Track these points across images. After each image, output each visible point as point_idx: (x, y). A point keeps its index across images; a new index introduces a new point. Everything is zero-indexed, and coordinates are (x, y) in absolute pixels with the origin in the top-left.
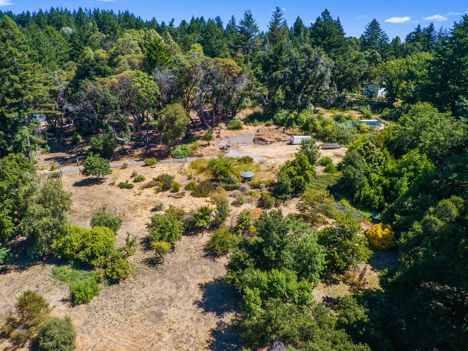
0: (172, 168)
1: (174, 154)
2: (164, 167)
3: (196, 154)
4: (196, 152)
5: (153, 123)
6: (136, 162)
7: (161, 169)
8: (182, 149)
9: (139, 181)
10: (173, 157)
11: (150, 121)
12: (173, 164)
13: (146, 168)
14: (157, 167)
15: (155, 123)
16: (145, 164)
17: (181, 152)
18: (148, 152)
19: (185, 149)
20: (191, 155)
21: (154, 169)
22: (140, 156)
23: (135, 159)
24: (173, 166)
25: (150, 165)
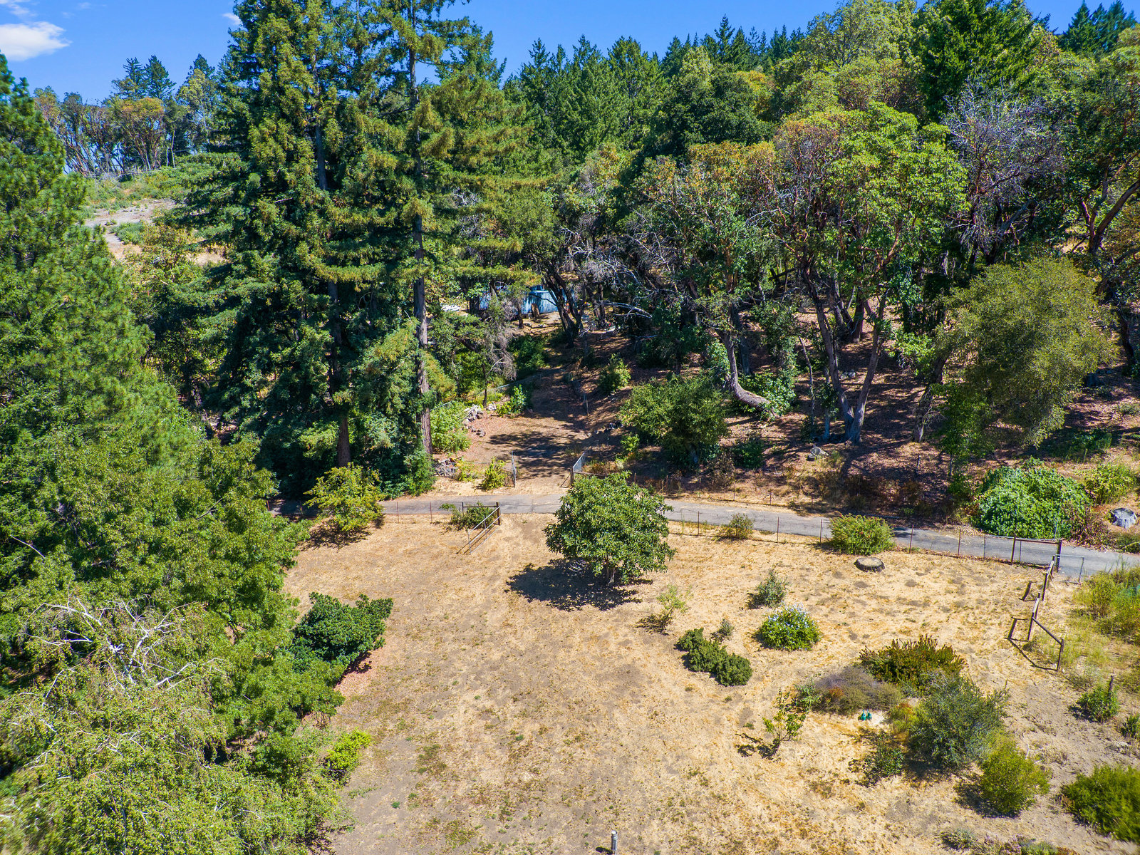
0: (973, 593)
1: (985, 509)
2: (926, 580)
3: (1112, 528)
4: (1113, 519)
5: (907, 349)
6: (791, 513)
7: (911, 584)
8: (1034, 489)
9: (785, 642)
10: (984, 524)
11: (887, 336)
12: (979, 567)
13: (837, 560)
14: (889, 568)
15: (916, 347)
16: (831, 536)
17: (1026, 503)
18: (853, 471)
19: (1053, 495)
20: (1082, 532)
21: (872, 578)
22: (814, 482)
23: (793, 496)
24: (979, 582)
25: (857, 551)
